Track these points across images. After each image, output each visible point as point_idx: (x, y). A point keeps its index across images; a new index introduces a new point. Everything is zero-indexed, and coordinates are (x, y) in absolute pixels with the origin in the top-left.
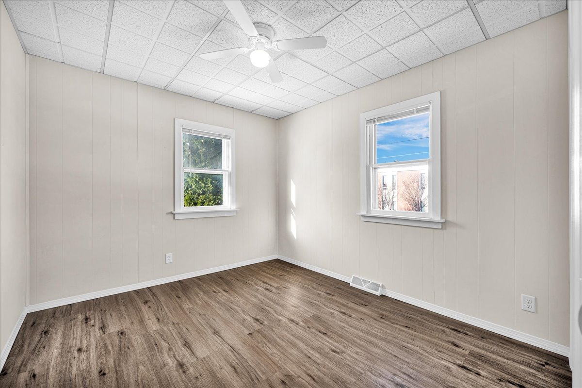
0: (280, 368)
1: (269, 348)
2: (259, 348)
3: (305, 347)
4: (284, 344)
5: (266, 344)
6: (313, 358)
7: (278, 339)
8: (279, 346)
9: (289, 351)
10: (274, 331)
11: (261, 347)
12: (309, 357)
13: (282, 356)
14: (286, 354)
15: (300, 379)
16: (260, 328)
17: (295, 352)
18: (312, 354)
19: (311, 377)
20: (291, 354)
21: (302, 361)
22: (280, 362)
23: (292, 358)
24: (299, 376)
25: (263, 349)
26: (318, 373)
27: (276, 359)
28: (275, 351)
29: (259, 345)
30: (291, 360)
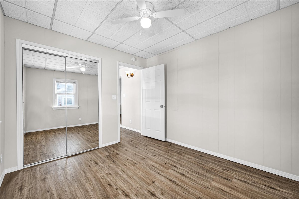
0: (136, 167)
1: (142, 175)
2: (146, 174)
3: (123, 176)
4: (135, 177)
5: (143, 176)
6: (122, 171)
7: (137, 180)
8: (137, 176)
9: (132, 174)
10: (140, 185)
11: (145, 175)
12: (124, 171)
13: (135, 172)
14: (134, 173)
15: (129, 164)
16: (149, 187)
17: (129, 173)
18: (122, 172)
19: (125, 165)
20: (131, 172)
21: (127, 170)
22: (136, 169)
23: (131, 171)
24: (130, 165)
25: (144, 174)
26: (122, 166)
27: (138, 170)
28: (139, 174)
29: (147, 176)
30: (132, 170)
